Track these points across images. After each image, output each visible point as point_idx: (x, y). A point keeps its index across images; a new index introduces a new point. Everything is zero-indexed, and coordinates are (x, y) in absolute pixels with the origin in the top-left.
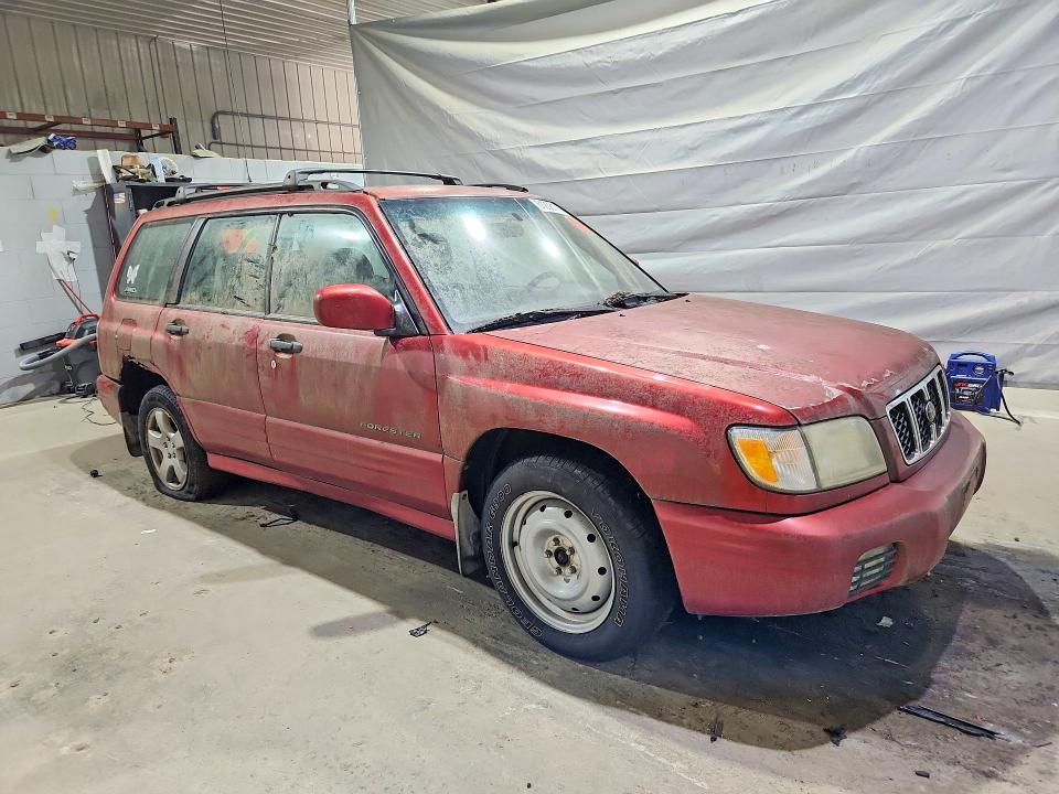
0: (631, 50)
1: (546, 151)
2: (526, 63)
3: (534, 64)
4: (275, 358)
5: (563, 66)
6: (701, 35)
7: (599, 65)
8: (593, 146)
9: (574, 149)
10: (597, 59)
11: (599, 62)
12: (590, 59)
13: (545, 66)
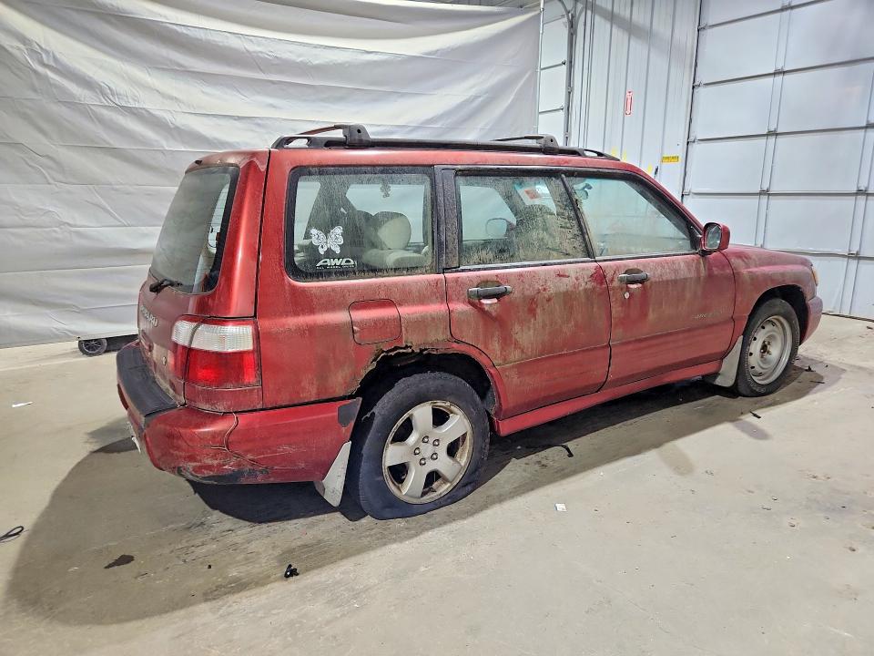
0: (291, 52)
1: (205, 120)
2: (175, 27)
3: (184, 31)
4: (628, 289)
5: (221, 44)
6: (348, 60)
7: (260, 54)
8: (259, 125)
9: (237, 124)
10: (259, 49)
11: (261, 52)
12: (251, 47)
13: (198, 37)
